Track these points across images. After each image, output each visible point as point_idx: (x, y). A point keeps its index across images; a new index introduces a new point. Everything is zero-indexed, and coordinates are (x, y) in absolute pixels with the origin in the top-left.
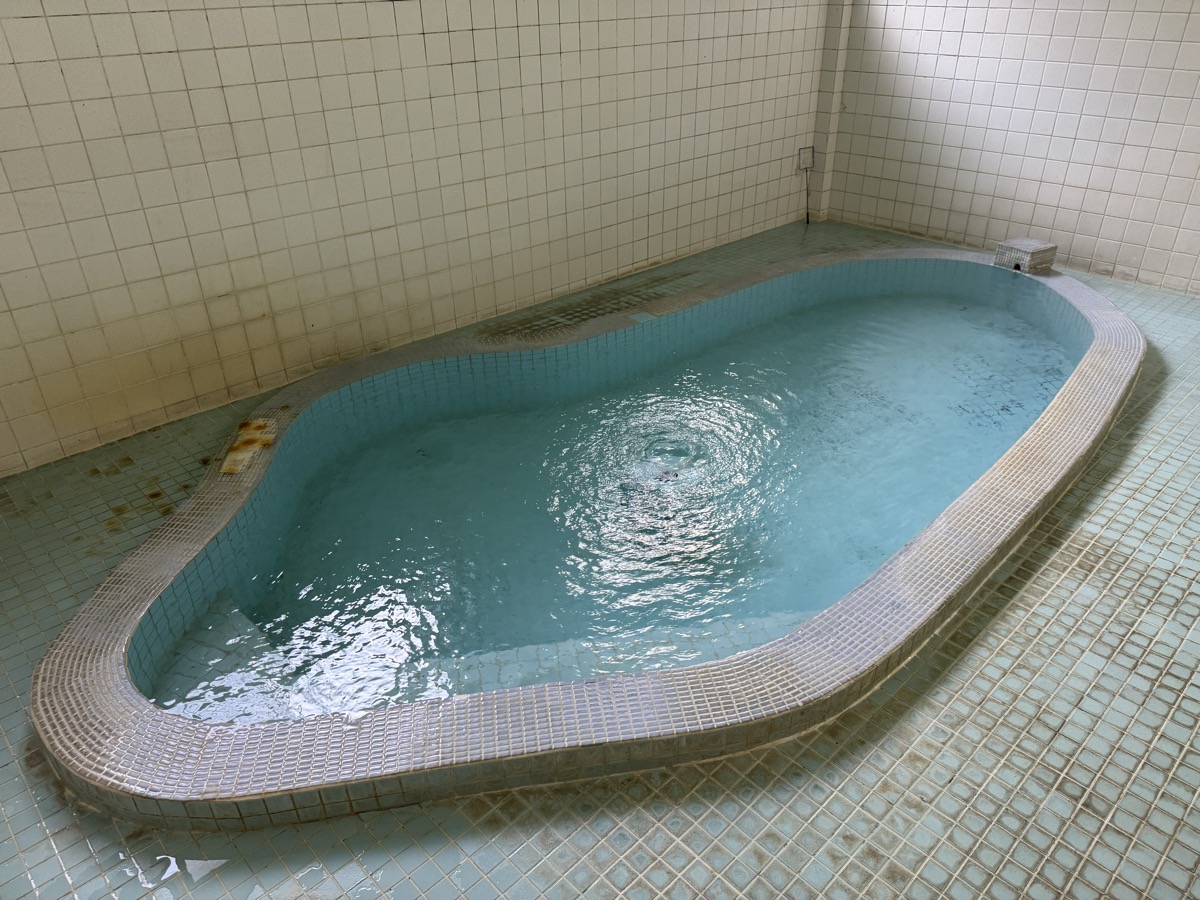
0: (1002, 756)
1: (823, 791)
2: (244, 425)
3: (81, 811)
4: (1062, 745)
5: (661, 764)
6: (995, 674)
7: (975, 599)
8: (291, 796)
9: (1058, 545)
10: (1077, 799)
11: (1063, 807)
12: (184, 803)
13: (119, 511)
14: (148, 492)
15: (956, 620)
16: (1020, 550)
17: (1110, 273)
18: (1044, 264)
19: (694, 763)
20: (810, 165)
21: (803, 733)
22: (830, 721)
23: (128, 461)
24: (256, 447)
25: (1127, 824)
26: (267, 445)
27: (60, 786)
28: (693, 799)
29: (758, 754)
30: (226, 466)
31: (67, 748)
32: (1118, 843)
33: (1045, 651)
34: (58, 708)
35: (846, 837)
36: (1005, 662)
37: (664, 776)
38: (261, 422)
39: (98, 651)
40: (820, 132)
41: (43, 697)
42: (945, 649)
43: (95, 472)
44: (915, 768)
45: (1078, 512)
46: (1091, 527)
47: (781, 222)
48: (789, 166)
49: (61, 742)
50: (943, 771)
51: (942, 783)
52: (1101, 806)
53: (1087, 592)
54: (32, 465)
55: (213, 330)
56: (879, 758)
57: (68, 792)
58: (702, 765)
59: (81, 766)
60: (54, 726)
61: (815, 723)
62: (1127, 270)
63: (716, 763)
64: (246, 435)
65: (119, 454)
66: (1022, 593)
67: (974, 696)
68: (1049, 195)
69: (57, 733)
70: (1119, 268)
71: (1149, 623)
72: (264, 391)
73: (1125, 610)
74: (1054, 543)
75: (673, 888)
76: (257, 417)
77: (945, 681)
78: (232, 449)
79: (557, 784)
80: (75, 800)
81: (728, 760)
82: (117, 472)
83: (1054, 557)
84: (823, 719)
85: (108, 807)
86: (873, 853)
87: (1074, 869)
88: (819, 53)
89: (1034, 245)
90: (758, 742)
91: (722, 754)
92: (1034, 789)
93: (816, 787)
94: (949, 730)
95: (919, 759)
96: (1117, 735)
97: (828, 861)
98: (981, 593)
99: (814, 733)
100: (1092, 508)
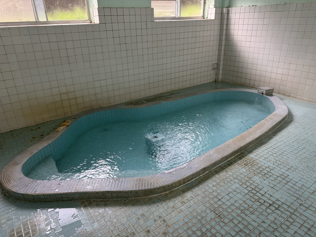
0: (204, 204)
1: (159, 207)
2: (64, 121)
3: (5, 195)
4: (220, 203)
5: (125, 198)
6: (211, 186)
7: (214, 169)
9: (241, 159)
10: (217, 214)
11: (213, 215)
13: (34, 138)
14: (41, 134)
15: (207, 173)
16: (231, 160)
18: (270, 93)
19: (133, 198)
20: (216, 68)
21: (160, 194)
22: (167, 192)
23: (39, 128)
24: (65, 126)
25: (226, 221)
26: (67, 126)
28: (130, 205)
29: (147, 198)
30: (57, 130)
31: (4, 181)
32: (222, 224)
33: (226, 182)
34: (6, 174)
35: (159, 217)
36: (215, 184)
37: (125, 200)
38: (68, 121)
39: (17, 164)
40: (219, 60)
41: (4, 172)
42: (201, 180)
43: (32, 130)
44: (182, 204)
45: (250, 152)
46: (252, 156)
47: (208, 81)
48: (210, 68)
50: (188, 205)
51: (187, 208)
52: (222, 216)
53: (244, 170)
54: (20, 128)
55: (62, 100)
56: (175, 201)
57: (4, 191)
59: (6, 185)
60: (4, 177)
61: (163, 192)
63: (137, 199)
64: (64, 124)
65: (38, 126)
66: (227, 169)
67: (203, 190)
68: (273, 76)
69: (4, 179)
70: (292, 95)
71: (256, 178)
72: (73, 115)
73: (251, 175)
74: (240, 158)
75: (116, 223)
77: (198, 186)
78: (60, 126)
79: (101, 200)
80: (4, 193)
81: (140, 198)
82: (36, 130)
83: (239, 162)
84: (165, 191)
85: (10, 195)
86: (164, 221)
87: (209, 229)
88: (218, 41)
89: (267, 88)
90: (148, 195)
92: (208, 211)
93: (158, 206)
94: (194, 197)
95: (184, 202)
96: (234, 202)
97: (154, 221)
98: (216, 168)
99: (162, 194)
100: (255, 151)
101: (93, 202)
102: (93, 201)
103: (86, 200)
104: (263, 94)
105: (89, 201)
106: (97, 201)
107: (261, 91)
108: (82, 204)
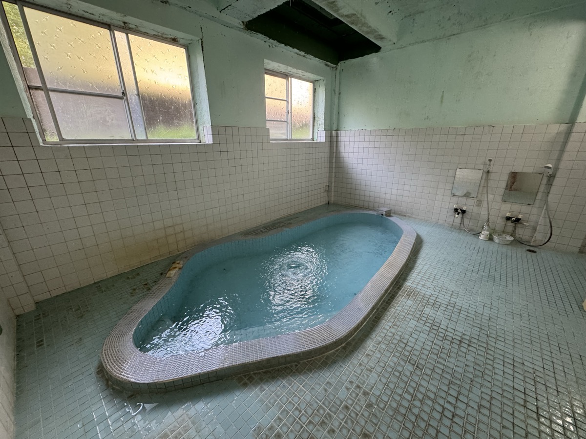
0: (392, 353)
1: (342, 367)
2: (174, 263)
3: (113, 389)
4: (408, 348)
5: (295, 362)
6: (387, 328)
7: (380, 306)
8: (182, 379)
9: (401, 289)
10: (414, 365)
11: (411, 368)
12: (148, 384)
13: (134, 289)
14: (143, 284)
15: (376, 312)
16: (391, 291)
17: (405, 216)
18: (389, 214)
19: (305, 361)
20: (328, 189)
21: (336, 349)
22: (343, 345)
23: (138, 274)
24: (177, 269)
25: (429, 372)
26: (180, 268)
27: (107, 380)
28: (305, 372)
29: (323, 357)
30: (167, 276)
31: (111, 367)
32: (427, 378)
33: (401, 320)
34: (110, 354)
35: (350, 382)
36: (390, 324)
37: (296, 365)
38: (178, 262)
39: (123, 334)
40: (330, 182)
41: (105, 350)
42: (374, 321)
43: (128, 278)
44: (368, 358)
45: (405, 280)
46: (408, 284)
47: (322, 204)
48: (323, 190)
49: (109, 365)
50: (376, 358)
51: (376, 362)
52: (421, 367)
53: (410, 302)
54: (109, 277)
55: (166, 236)
56: (358, 356)
57: (110, 383)
58: (307, 361)
59: (115, 373)
60: (107, 360)
61: (339, 346)
62: (409, 215)
63: (311, 360)
64: (174, 266)
65: (135, 273)
66: (392, 303)
67: (383, 335)
68: (388, 197)
69: (108, 362)
70: (407, 214)
71: (427, 310)
72: (180, 253)
73: (421, 308)
74: (399, 289)
75: (300, 403)
76: (178, 260)
77: (374, 331)
78: (170, 270)
79: (264, 370)
80: (112, 385)
81: (315, 359)
82: (135, 278)
83: (400, 293)
84: (341, 344)
85: (123, 387)
86: (358, 387)
87: (416, 387)
88: (328, 163)
89: (386, 209)
90: (323, 353)
91: (313, 357)
92: (402, 363)
93: (341, 366)
94: (377, 346)
95: (369, 355)
96: (423, 344)
97: (345, 390)
98: (382, 304)
99: (339, 349)
100: (408, 278)
101: (254, 377)
102: (254, 374)
103: (243, 375)
104: (382, 215)
105: (248, 375)
106: (260, 373)
107: (380, 212)
108: (240, 382)
